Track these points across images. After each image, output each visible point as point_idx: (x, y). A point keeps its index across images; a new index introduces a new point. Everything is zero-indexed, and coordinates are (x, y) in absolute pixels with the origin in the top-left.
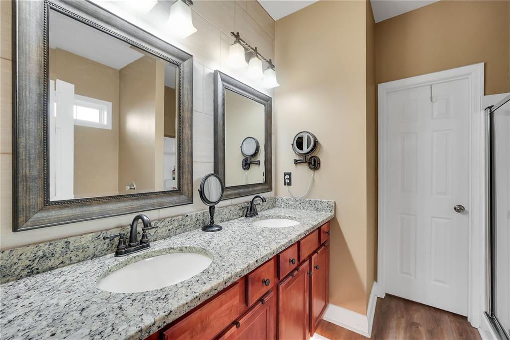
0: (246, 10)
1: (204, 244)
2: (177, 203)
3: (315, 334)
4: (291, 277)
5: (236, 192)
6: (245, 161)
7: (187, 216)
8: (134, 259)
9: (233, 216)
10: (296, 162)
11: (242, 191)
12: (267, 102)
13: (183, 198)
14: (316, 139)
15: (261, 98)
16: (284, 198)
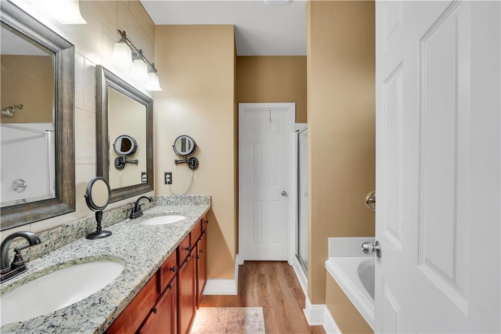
0: (128, 7)
1: (103, 251)
2: (57, 213)
3: (200, 308)
4: (186, 262)
5: (120, 194)
6: (119, 160)
7: (68, 226)
8: (10, 288)
9: (117, 219)
10: (177, 162)
11: (125, 192)
12: (148, 103)
13: (64, 206)
14: (195, 143)
15: (143, 99)
16: (165, 196)
